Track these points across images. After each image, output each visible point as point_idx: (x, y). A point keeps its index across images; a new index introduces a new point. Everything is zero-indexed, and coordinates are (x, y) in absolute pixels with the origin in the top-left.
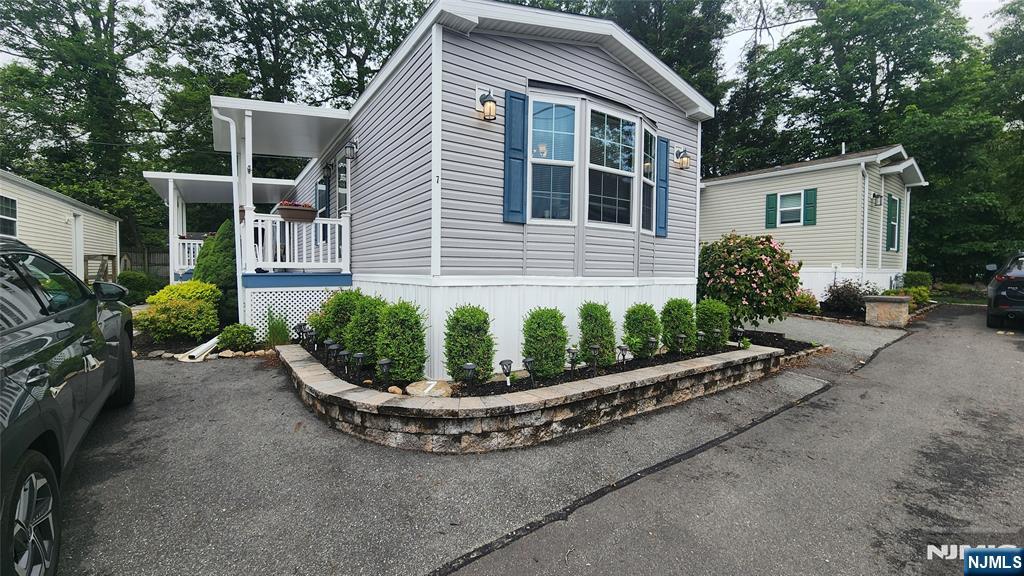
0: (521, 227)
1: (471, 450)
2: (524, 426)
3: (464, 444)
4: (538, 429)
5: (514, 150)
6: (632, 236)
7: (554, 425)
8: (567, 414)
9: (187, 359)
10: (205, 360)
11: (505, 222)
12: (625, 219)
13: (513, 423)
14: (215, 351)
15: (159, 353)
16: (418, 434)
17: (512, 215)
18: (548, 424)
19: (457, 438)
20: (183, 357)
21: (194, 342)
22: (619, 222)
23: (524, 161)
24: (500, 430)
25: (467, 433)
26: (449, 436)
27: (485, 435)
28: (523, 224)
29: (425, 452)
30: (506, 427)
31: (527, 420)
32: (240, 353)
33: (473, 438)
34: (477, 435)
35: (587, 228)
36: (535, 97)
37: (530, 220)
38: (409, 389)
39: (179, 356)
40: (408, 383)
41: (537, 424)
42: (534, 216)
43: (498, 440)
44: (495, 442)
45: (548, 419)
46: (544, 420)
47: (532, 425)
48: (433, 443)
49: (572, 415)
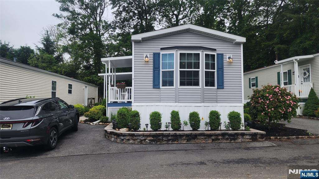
0: (159, 89)
1: (126, 143)
2: (138, 139)
3: (124, 141)
4: (142, 140)
5: (156, 68)
6: (200, 90)
7: (147, 140)
8: (151, 138)
9: (92, 124)
10: (96, 124)
11: (153, 88)
12: (197, 84)
13: (135, 138)
14: (98, 123)
15: (87, 122)
16: (116, 138)
17: (156, 85)
18: (145, 140)
19: (123, 140)
20: (91, 124)
21: (96, 120)
22: (193, 85)
23: (159, 71)
24: (132, 139)
25: (125, 139)
26: (122, 139)
27: (128, 140)
28: (159, 88)
29: (117, 142)
30: (133, 139)
31: (139, 138)
32: (103, 123)
33: (126, 140)
34: (127, 139)
35: (179, 88)
36: (162, 52)
37: (161, 87)
38: (120, 130)
39: (91, 123)
40: (121, 128)
41: (142, 139)
42: (163, 86)
43: (131, 141)
44: (131, 142)
45: (145, 138)
46: (143, 138)
47: (140, 139)
48: (119, 140)
49: (153, 139)
